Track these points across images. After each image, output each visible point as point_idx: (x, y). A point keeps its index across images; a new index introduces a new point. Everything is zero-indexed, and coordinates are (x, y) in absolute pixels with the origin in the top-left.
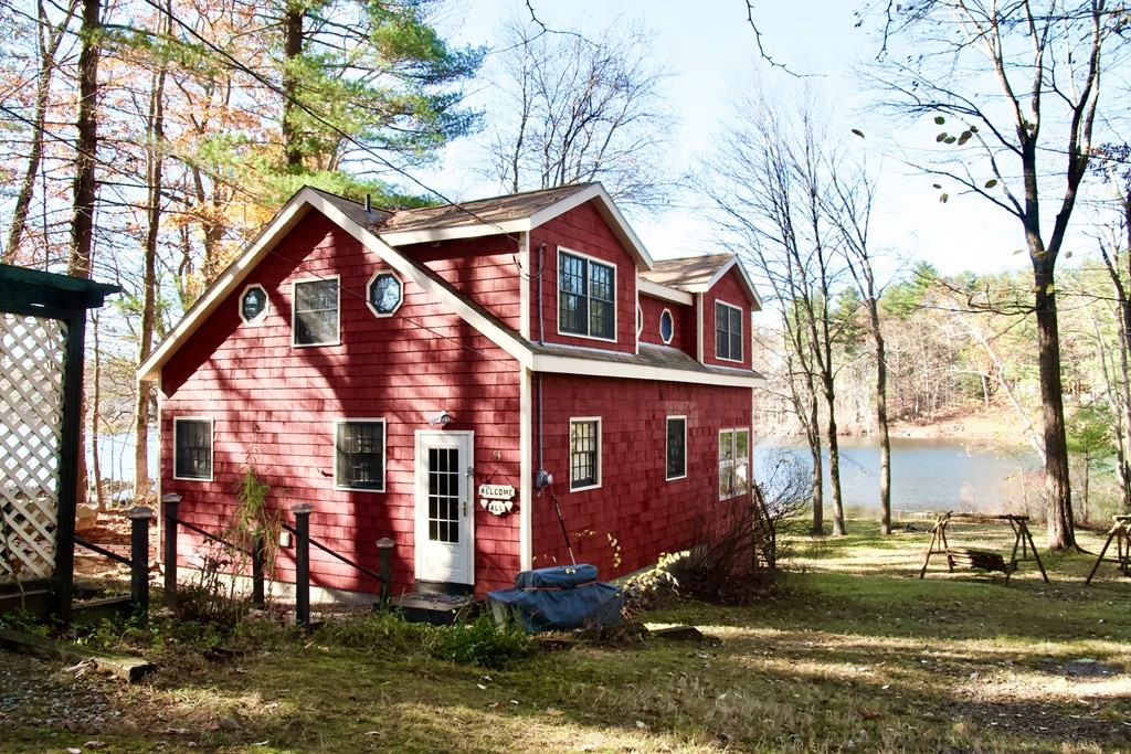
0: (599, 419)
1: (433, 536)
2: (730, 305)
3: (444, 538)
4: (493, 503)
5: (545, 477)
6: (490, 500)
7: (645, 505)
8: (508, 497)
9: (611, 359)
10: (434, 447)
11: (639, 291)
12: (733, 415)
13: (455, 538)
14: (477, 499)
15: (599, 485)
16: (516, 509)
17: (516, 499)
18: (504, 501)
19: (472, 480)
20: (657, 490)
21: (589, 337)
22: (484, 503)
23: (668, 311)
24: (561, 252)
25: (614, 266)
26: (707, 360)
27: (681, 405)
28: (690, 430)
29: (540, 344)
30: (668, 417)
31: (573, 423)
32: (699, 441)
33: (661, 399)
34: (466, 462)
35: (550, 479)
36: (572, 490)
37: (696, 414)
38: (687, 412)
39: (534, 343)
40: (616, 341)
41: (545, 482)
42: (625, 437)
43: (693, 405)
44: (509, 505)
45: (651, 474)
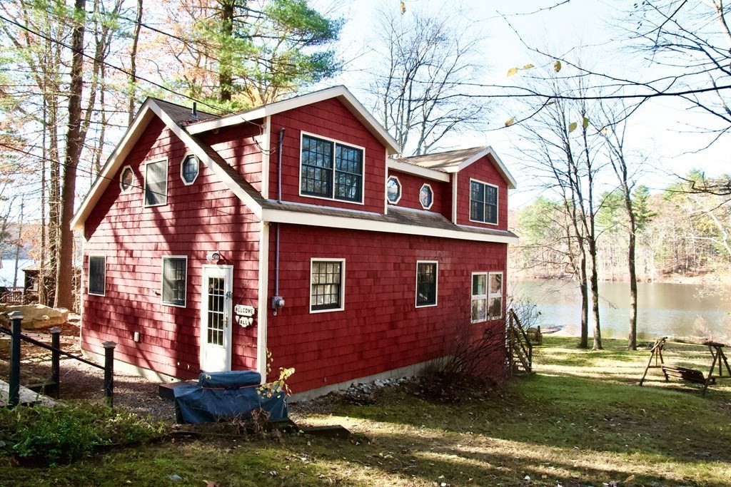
0: (344, 260)
1: (210, 341)
2: (485, 183)
3: (215, 342)
4: (242, 318)
5: (278, 301)
6: (241, 316)
7: (392, 325)
8: (250, 315)
9: (352, 216)
10: (211, 277)
11: (389, 168)
12: (487, 262)
13: (221, 343)
14: (234, 314)
15: (342, 309)
16: (255, 323)
17: (255, 316)
18: (248, 317)
19: (231, 301)
20: (405, 314)
21: (333, 199)
22: (237, 318)
23: (429, 185)
24: (304, 136)
25: (364, 149)
26: (460, 221)
27: (433, 253)
28: (442, 272)
29: (278, 202)
30: (418, 262)
31: (314, 262)
32: (451, 279)
33: (411, 247)
34: (228, 288)
35: (282, 302)
36: (311, 312)
37: (448, 260)
38: (439, 258)
39: (273, 202)
40: (363, 203)
41: (277, 305)
42: (373, 275)
43: (445, 253)
44: (251, 320)
45: (399, 303)
